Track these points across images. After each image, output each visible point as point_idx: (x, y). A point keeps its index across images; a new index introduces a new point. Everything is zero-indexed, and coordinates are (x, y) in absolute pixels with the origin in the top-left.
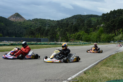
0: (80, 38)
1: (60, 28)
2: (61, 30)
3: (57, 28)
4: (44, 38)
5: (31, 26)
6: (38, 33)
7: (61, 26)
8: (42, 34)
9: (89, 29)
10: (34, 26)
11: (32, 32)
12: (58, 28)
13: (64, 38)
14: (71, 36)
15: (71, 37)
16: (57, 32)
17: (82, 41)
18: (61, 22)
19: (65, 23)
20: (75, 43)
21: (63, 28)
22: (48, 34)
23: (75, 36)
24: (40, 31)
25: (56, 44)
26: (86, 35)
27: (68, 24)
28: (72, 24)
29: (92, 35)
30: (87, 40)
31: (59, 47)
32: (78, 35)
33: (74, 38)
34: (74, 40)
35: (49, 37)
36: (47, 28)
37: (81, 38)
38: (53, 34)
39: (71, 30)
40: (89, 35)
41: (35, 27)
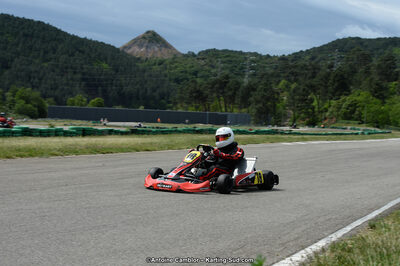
0: (357, 113)
1: (289, 80)
2: (293, 86)
3: (280, 81)
4: (236, 111)
5: (195, 73)
6: (218, 97)
7: (292, 73)
8: (231, 100)
9: (384, 84)
10: (207, 73)
11: (198, 92)
12: (283, 82)
13: (302, 115)
14: (326, 106)
15: (326, 110)
16: (278, 94)
17: (363, 123)
18: (293, 61)
19: (305, 65)
20: (339, 131)
21: (301, 79)
22: (251, 99)
23: (339, 108)
24: (225, 90)
25: (275, 132)
26: (375, 105)
27: (315, 70)
28: (331, 66)
29: (394, 103)
30: (377, 122)
31: (285, 140)
32: (350, 105)
33: (335, 113)
34: (336, 122)
35: (253, 110)
36: (246, 81)
37: (361, 114)
38: (268, 99)
39: (326, 87)
40: (384, 103)
41: (208, 76)
